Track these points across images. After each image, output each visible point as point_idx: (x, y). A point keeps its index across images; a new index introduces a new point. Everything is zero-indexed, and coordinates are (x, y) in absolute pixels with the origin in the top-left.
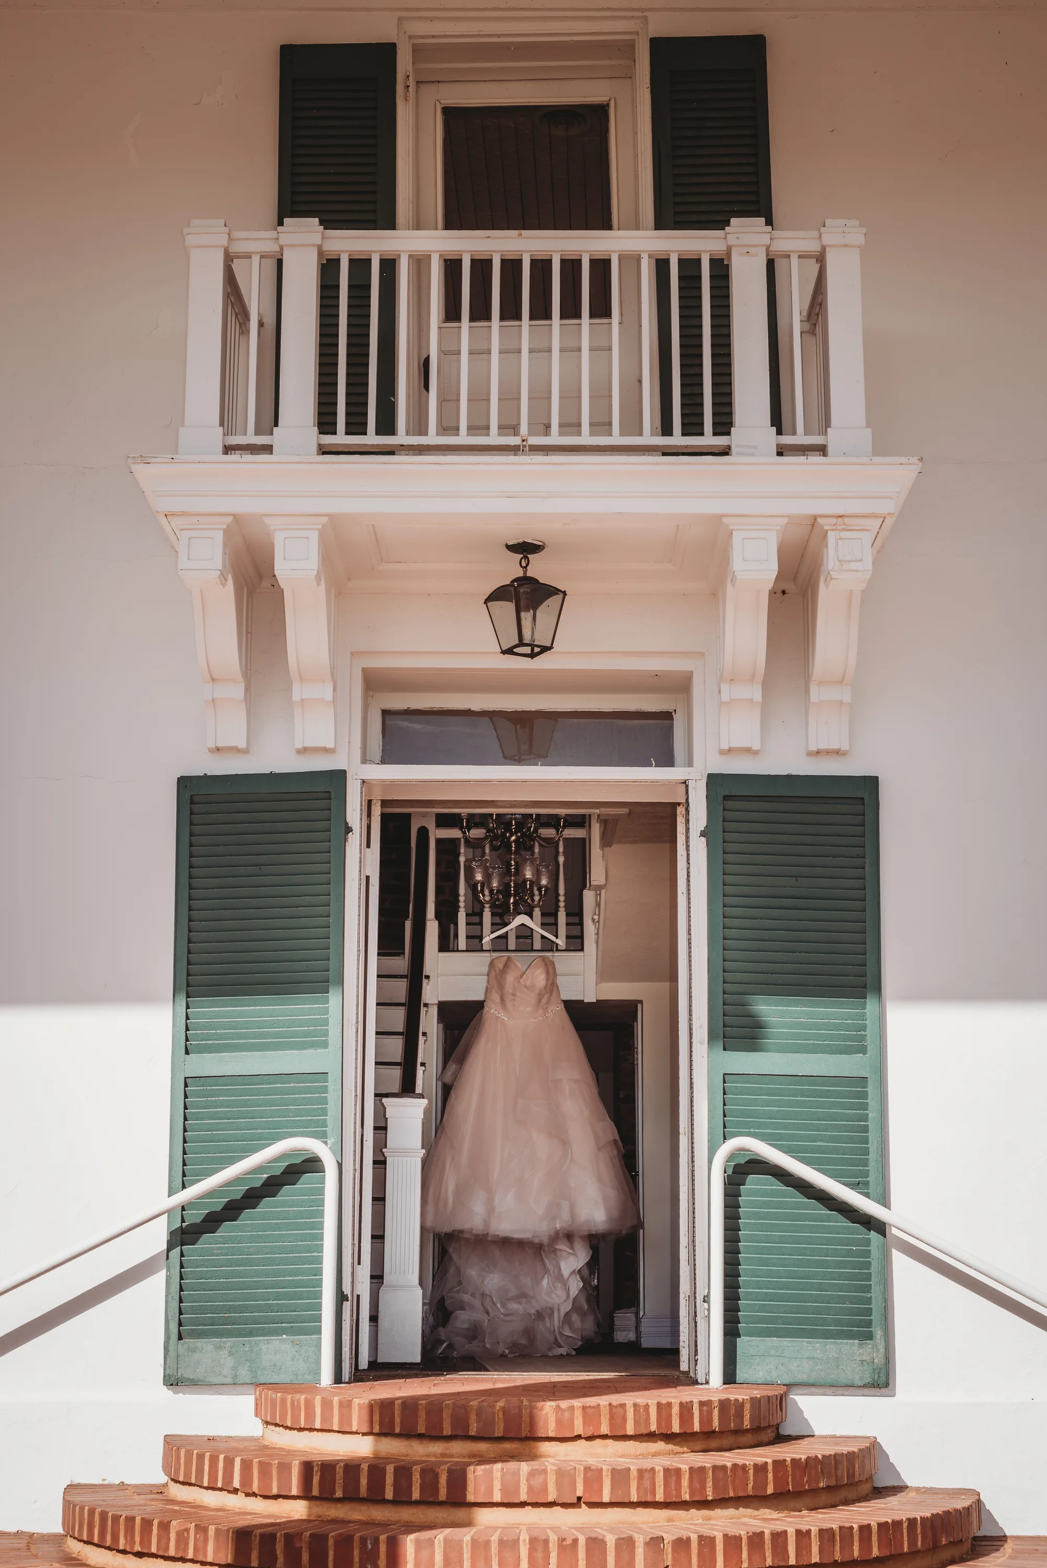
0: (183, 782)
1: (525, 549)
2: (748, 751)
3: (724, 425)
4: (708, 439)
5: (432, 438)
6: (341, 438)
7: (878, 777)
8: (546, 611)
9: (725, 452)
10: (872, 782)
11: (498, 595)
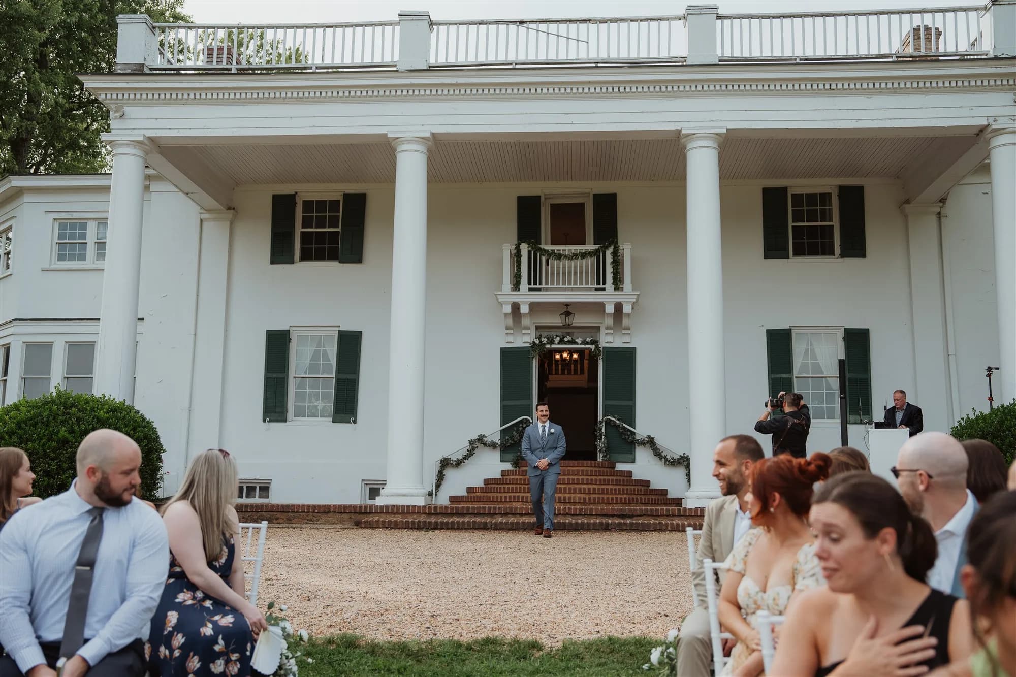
0: (501, 349)
1: (567, 305)
2: (611, 342)
3: (604, 283)
4: (601, 286)
5: (549, 286)
6: (532, 286)
7: (635, 348)
8: (571, 317)
9: (604, 289)
10: (635, 349)
11: (562, 314)
